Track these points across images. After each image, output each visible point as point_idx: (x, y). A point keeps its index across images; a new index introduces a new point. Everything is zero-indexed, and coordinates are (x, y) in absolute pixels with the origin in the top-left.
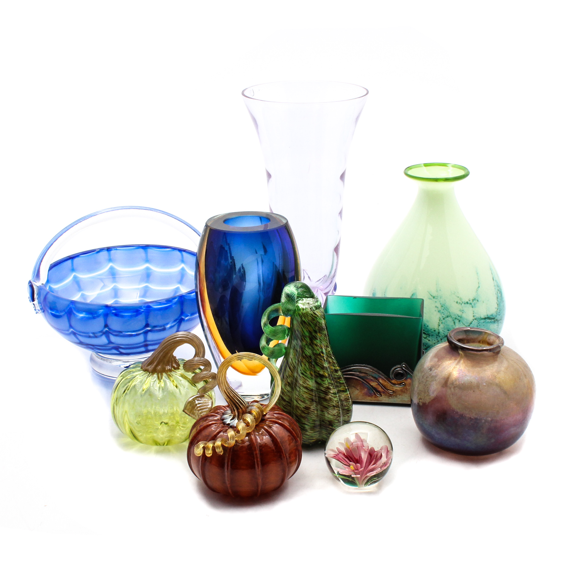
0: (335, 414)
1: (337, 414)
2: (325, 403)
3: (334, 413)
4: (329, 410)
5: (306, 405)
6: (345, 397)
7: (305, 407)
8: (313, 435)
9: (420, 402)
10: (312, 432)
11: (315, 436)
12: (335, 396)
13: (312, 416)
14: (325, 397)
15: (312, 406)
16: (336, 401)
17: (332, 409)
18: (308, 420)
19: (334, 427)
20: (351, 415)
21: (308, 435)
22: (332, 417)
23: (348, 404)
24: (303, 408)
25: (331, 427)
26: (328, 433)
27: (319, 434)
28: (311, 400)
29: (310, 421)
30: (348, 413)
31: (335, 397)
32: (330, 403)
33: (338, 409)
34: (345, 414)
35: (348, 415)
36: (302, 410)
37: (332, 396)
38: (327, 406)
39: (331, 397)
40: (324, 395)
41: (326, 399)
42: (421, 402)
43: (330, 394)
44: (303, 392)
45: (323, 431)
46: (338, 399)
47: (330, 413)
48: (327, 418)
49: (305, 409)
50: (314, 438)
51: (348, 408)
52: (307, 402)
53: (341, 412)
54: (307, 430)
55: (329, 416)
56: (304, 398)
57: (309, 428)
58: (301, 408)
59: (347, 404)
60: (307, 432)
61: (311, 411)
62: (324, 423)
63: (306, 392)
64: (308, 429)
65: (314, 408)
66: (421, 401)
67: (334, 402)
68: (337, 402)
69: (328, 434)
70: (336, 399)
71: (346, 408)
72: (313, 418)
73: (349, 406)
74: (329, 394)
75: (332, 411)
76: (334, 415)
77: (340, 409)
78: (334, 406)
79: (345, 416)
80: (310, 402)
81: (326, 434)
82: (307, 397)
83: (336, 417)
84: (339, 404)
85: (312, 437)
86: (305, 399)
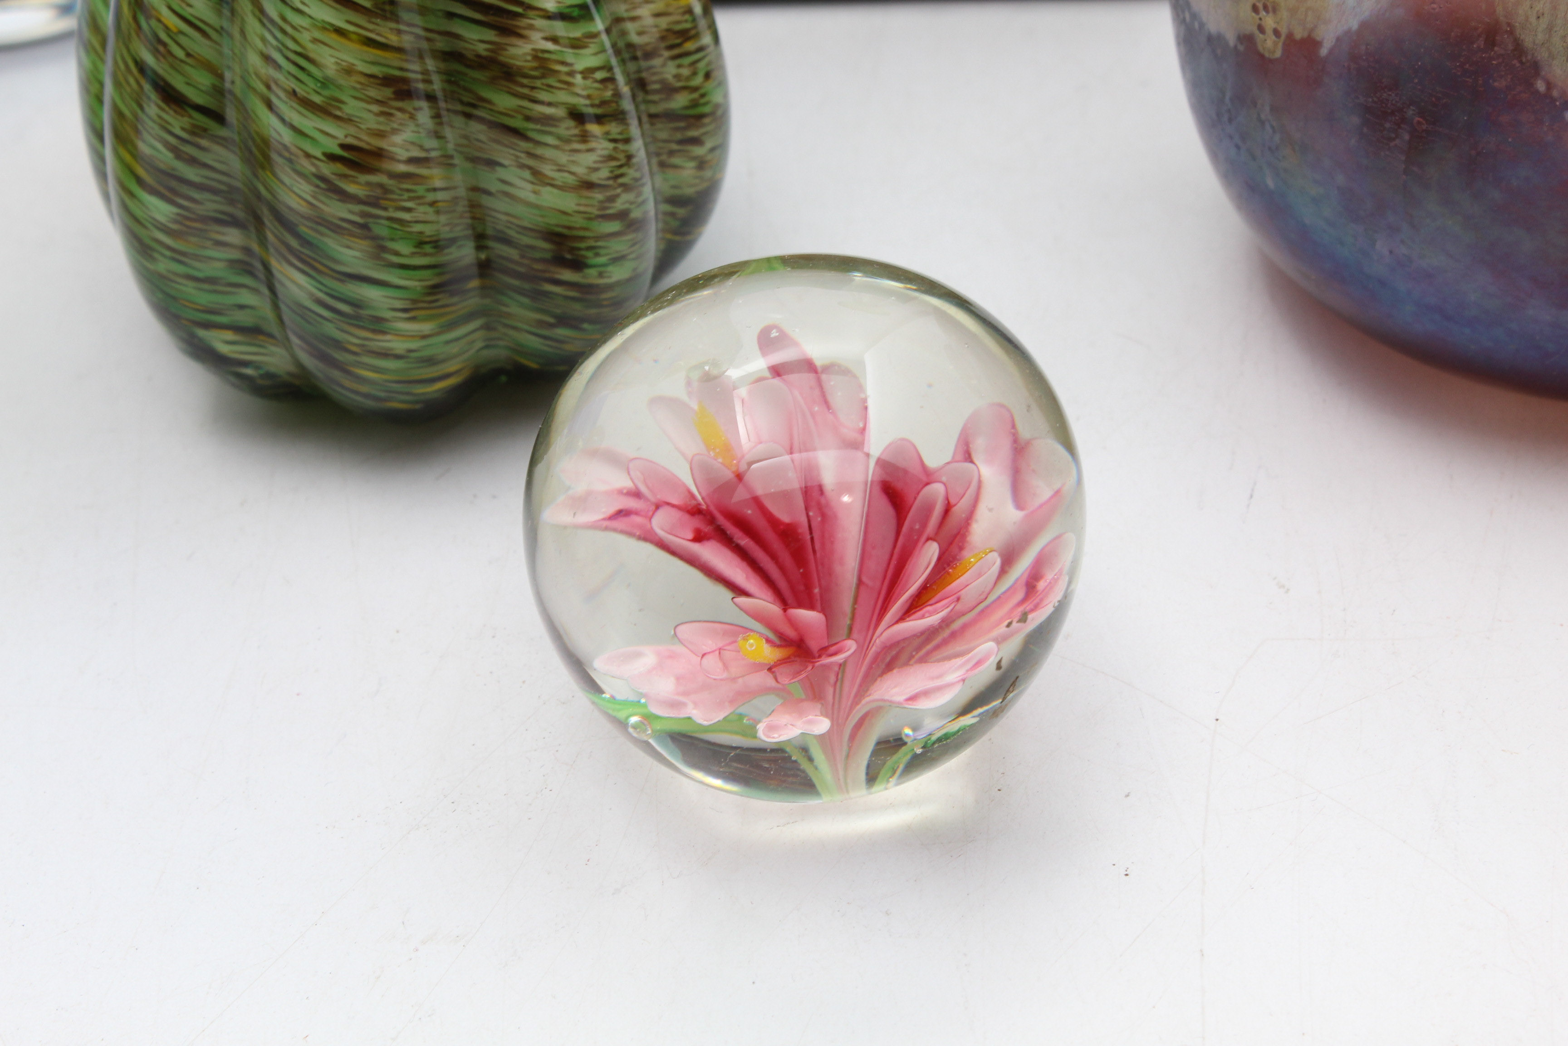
0: (595, 178)
1: (604, 173)
2: (503, 101)
3: (580, 170)
4: (539, 151)
5: (352, 130)
6: (664, 22)
7: (343, 146)
8: (437, 346)
9: (1261, 29)
10: (426, 327)
11: (454, 349)
12: (576, 31)
13: (409, 210)
14: (499, 48)
15: (398, 139)
16: (587, 73)
17: (567, 141)
18: (383, 249)
19: (593, 272)
20: (721, 148)
21: (398, 357)
22: (568, 202)
23: (695, 74)
24: (332, 157)
25: (567, 275)
26: (551, 320)
27: (487, 327)
28: (388, 92)
29: (397, 254)
30: (696, 141)
31: (576, 45)
32: (543, 96)
33: (614, 129)
34: (671, 153)
35: (698, 151)
36: (323, 179)
37: (554, 40)
38: (517, 123)
39: (550, 46)
40: (490, 35)
41: (503, 65)
42: (1276, 33)
43: (540, 23)
44: (318, 35)
45: (514, 309)
46: (603, 51)
47: (548, 170)
48: (529, 217)
49: (340, 168)
50: (451, 367)
51: (695, 104)
52: (352, 107)
53: (638, 146)
54: (380, 320)
55: (550, 198)
56: (325, 83)
57: (399, 304)
58: (308, 156)
59: (685, 72)
60: (384, 333)
61: (393, 175)
62: (513, 253)
63: (339, 31)
64: (389, 315)
65: (416, 153)
66: (1269, 22)
67: (578, 79)
68: (599, 75)
69: (551, 326)
70: (587, 59)
71: (680, 101)
72: (417, 228)
73: (695, 89)
74: (531, 27)
75: (563, 158)
76: (589, 185)
77: (634, 130)
78: (577, 116)
79: (675, 167)
80: (375, 108)
81: (541, 324)
82: (349, 71)
83: (599, 196)
84: (617, 95)
85: (431, 361)
86: (340, 87)
